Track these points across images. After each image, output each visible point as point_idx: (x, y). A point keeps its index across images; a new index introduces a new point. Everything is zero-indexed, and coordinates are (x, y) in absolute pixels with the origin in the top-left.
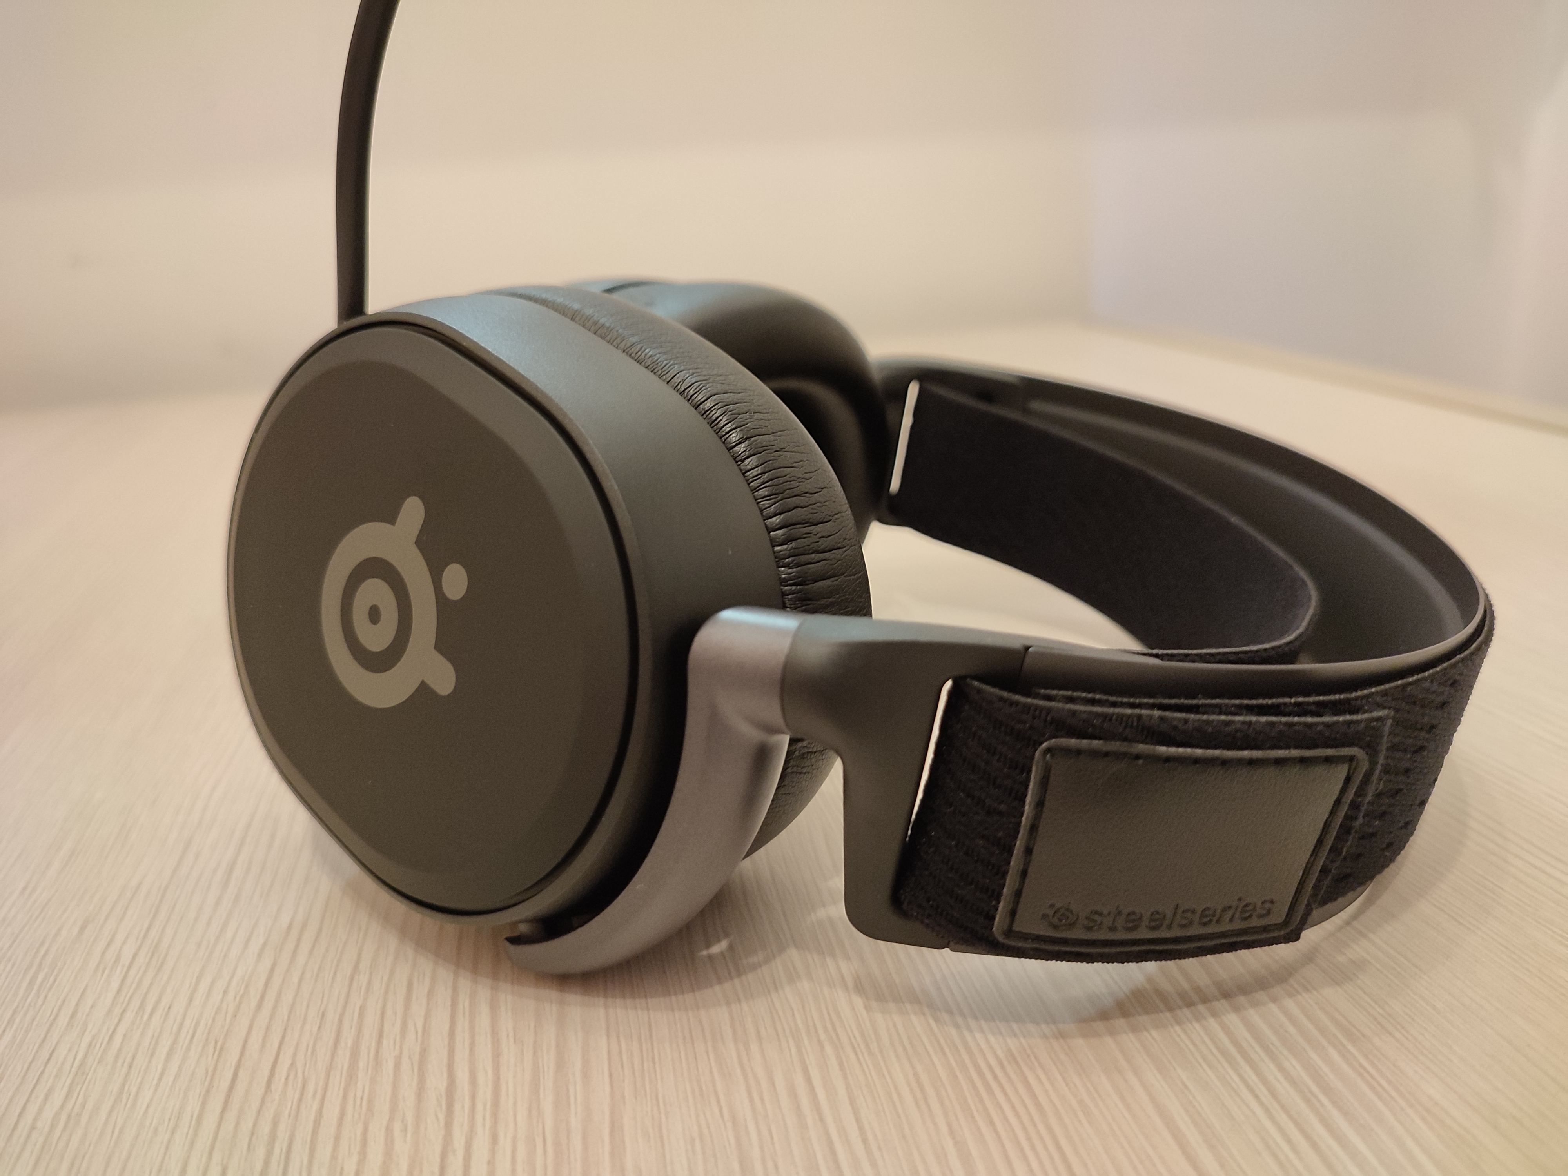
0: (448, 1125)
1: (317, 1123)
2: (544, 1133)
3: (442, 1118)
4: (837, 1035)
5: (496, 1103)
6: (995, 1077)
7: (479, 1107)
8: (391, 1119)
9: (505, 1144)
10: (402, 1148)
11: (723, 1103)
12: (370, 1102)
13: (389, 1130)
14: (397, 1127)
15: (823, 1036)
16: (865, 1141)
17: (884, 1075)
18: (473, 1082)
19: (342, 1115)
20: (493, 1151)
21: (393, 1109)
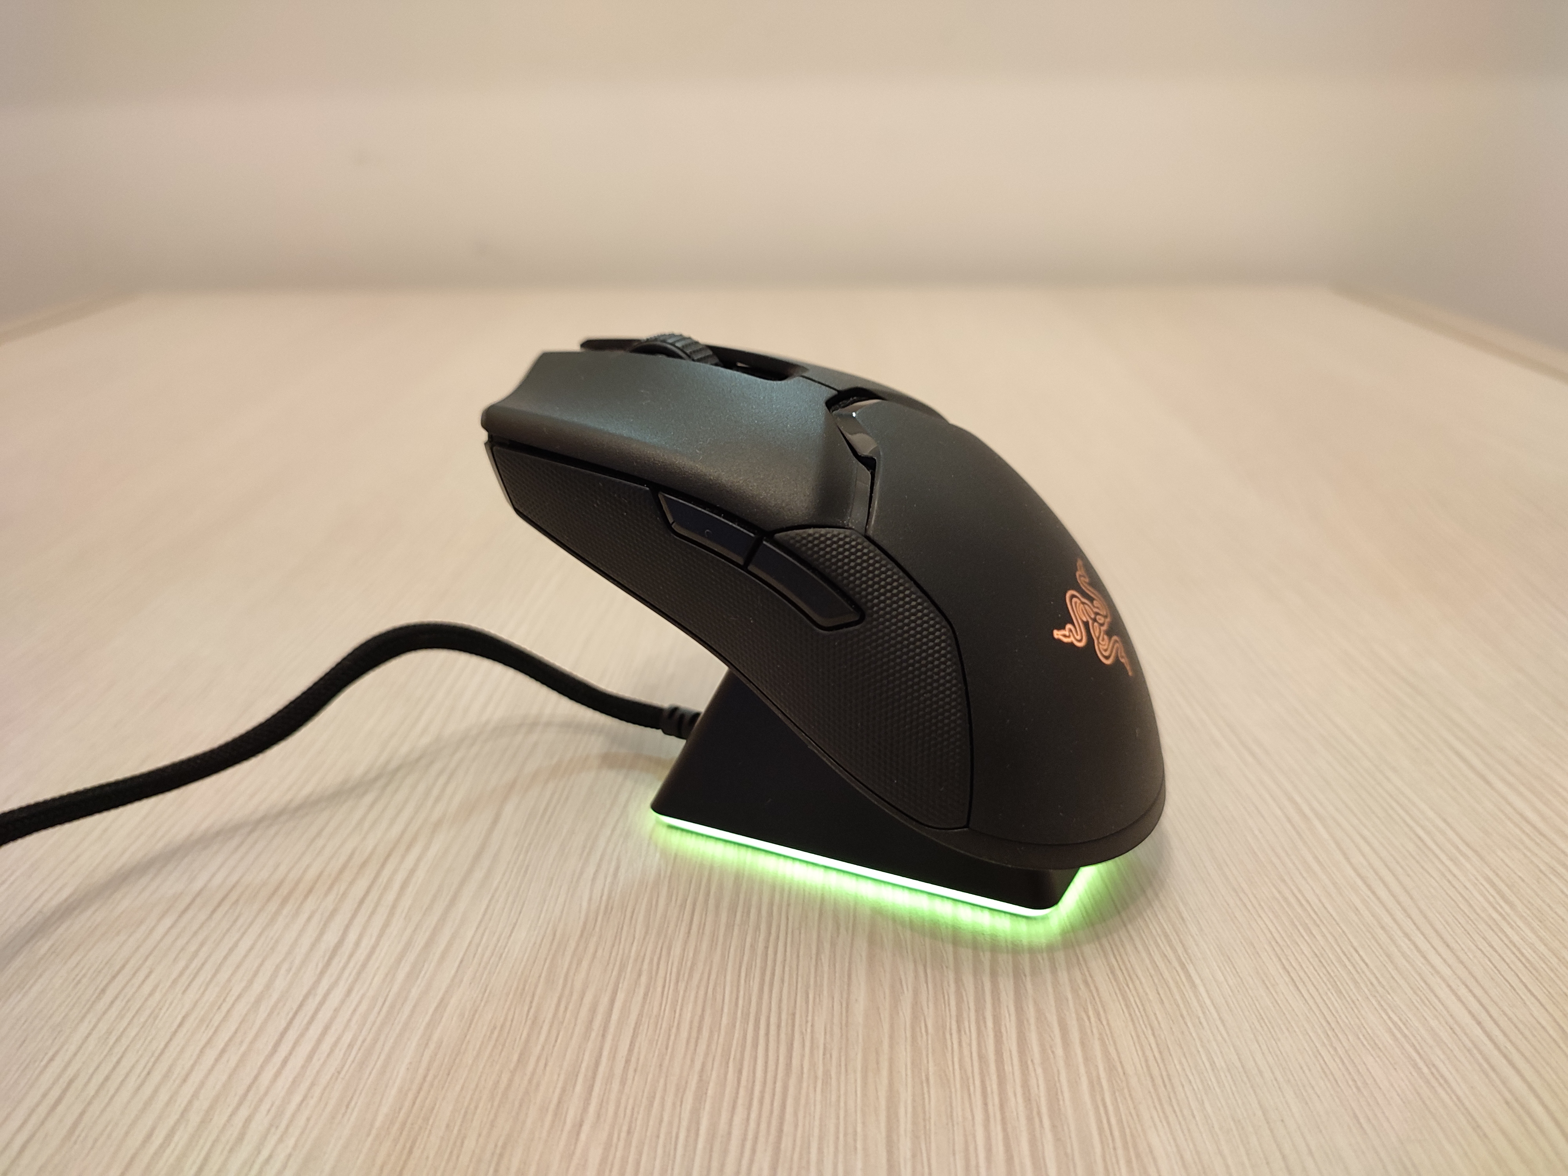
0: (322, 973)
1: (231, 950)
2: (387, 995)
3: (320, 966)
4: (658, 968)
5: (364, 965)
6: (767, 1034)
7: (351, 965)
8: (284, 960)
9: (355, 997)
10: (280, 984)
11: (534, 1004)
12: (277, 942)
13: (278, 968)
14: (285, 966)
15: (646, 966)
16: (628, 1061)
17: (675, 1011)
18: (357, 944)
19: (251, 948)
20: (343, 1002)
21: (289, 952)
